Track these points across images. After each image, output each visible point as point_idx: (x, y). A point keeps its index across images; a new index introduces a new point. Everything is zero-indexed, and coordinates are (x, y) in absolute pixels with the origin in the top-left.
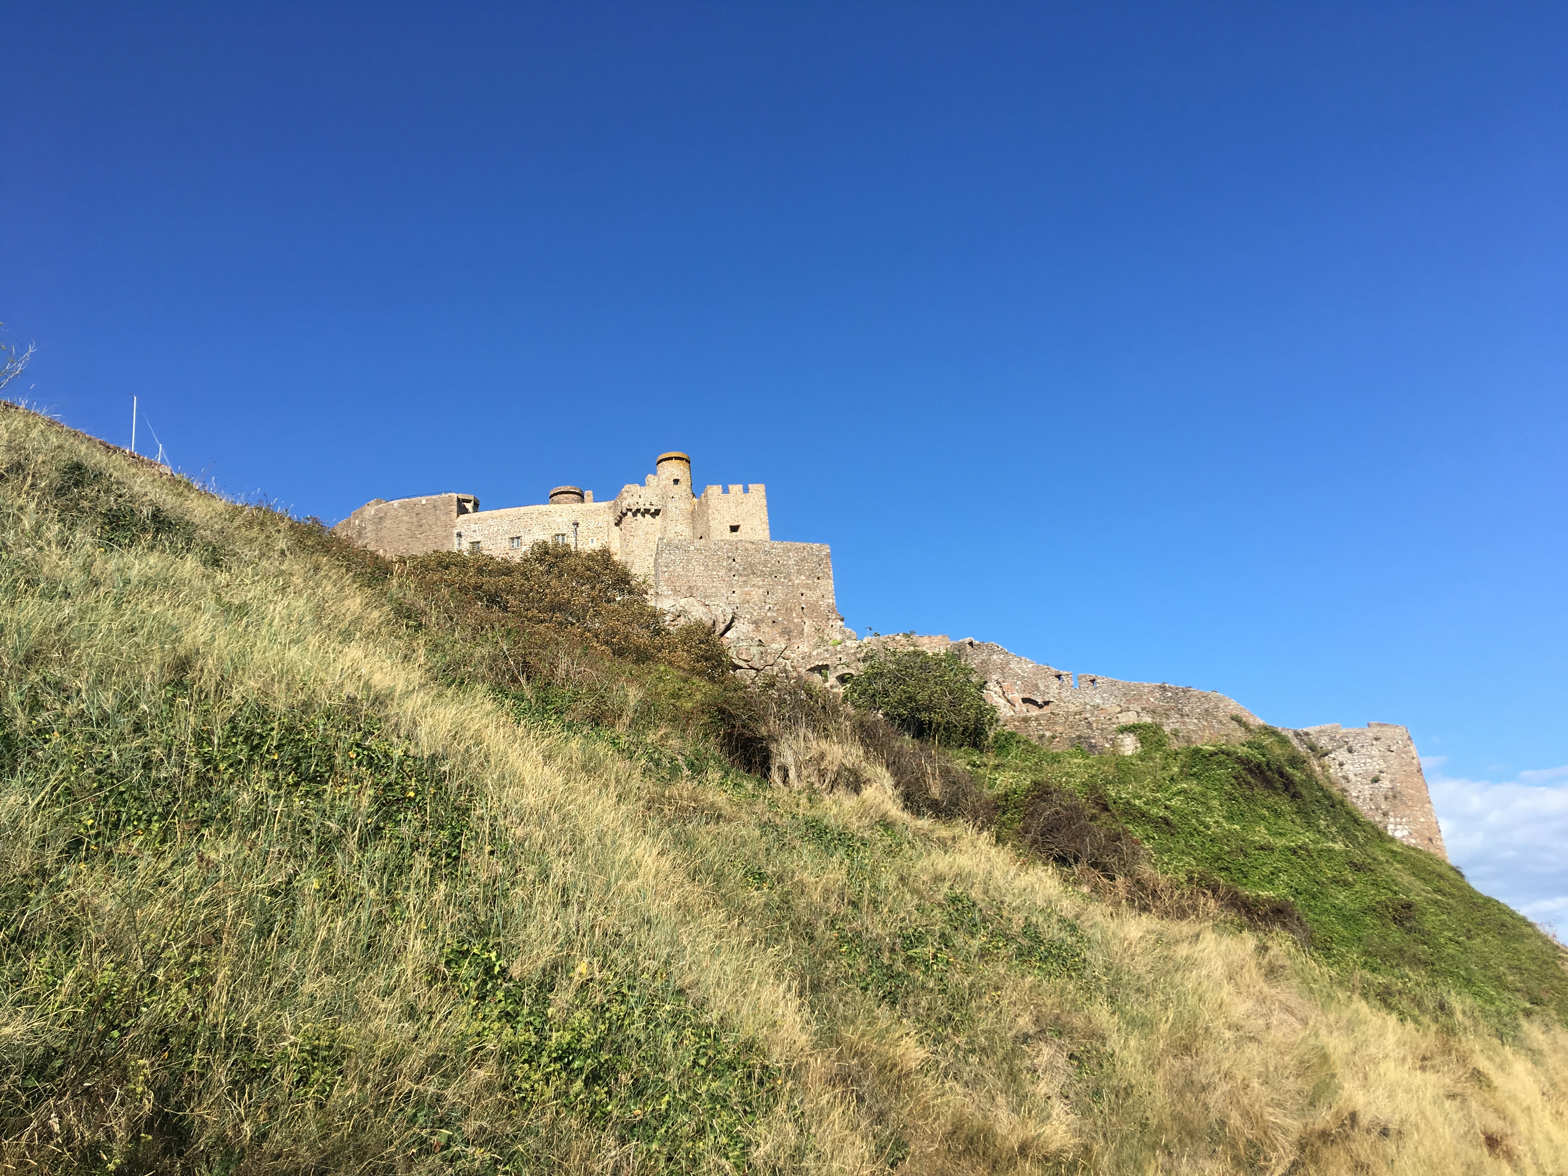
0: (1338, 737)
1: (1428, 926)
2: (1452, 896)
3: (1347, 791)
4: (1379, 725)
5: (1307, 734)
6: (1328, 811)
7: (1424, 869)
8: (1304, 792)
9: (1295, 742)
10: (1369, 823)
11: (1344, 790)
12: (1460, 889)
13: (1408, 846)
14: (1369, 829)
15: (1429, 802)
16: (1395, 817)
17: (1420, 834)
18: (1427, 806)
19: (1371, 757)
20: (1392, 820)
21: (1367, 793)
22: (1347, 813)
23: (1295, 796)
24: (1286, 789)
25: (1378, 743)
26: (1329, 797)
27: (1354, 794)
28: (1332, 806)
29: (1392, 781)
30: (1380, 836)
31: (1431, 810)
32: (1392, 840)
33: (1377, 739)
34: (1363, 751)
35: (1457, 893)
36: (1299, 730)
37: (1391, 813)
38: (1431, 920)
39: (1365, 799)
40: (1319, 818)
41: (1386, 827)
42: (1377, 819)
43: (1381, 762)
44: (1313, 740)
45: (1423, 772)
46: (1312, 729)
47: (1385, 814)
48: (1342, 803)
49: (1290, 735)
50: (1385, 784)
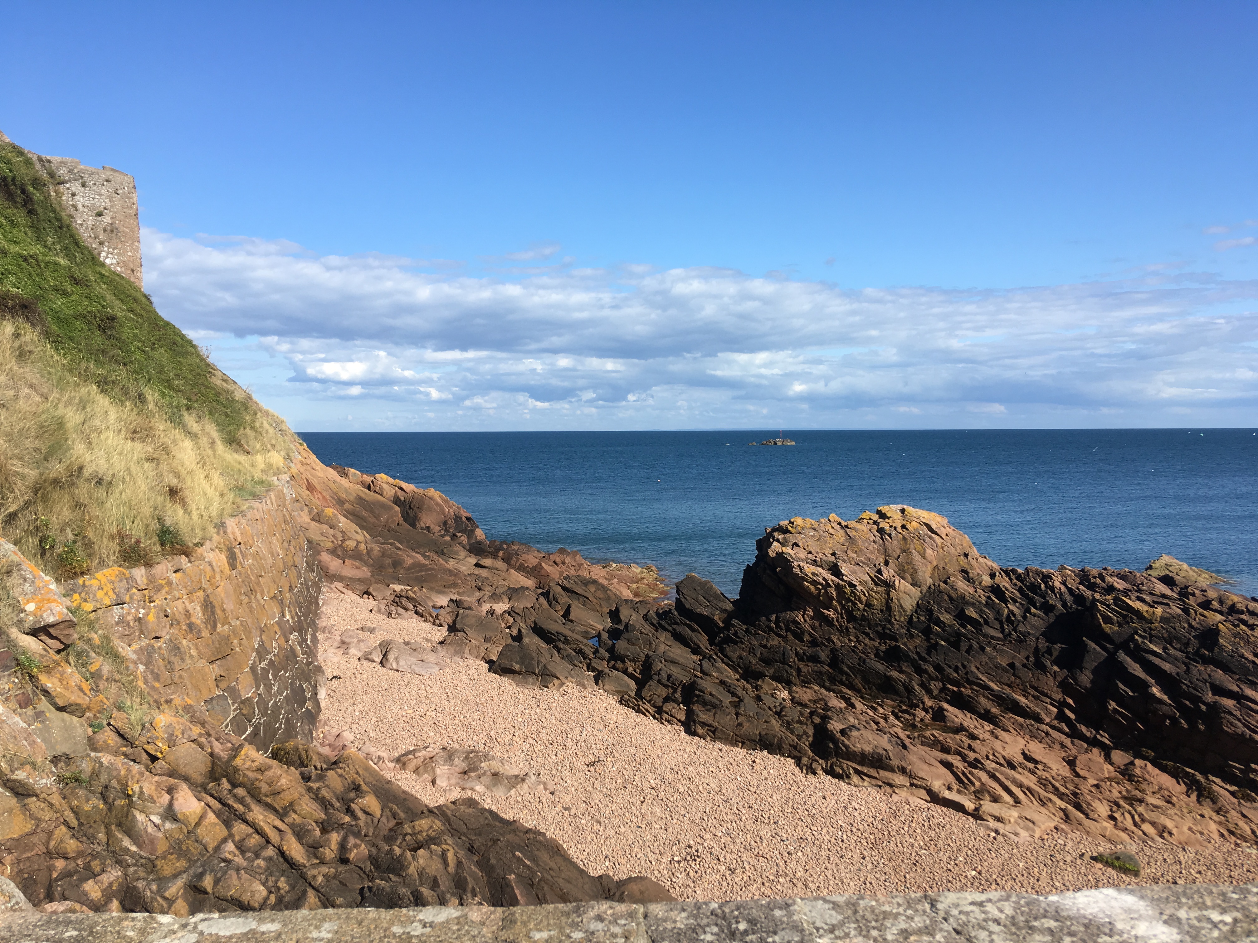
0: (76, 171)
1: (124, 336)
2: (142, 316)
3: (73, 217)
4: (112, 170)
5: (49, 162)
6: (56, 231)
7: (123, 292)
8: (40, 211)
9: (38, 166)
10: (87, 248)
11: (71, 216)
12: (148, 312)
13: (114, 272)
14: (86, 252)
15: (138, 242)
16: (109, 247)
17: (126, 265)
18: (136, 244)
19: (100, 195)
20: (106, 249)
21: (90, 223)
22: (72, 236)
23: (30, 212)
24: (25, 204)
25: (109, 184)
26: (59, 220)
27: (79, 222)
28: (60, 228)
29: (112, 218)
30: (94, 260)
31: (138, 248)
32: (103, 265)
33: (108, 181)
34: (95, 188)
35: (145, 315)
36: (43, 156)
37: (107, 244)
38: (126, 333)
39: (87, 228)
40: (48, 235)
41: (99, 254)
42: (94, 246)
43: (107, 200)
44: (54, 168)
45: (139, 216)
46: (55, 159)
47: (101, 243)
48: (68, 227)
49: (35, 158)
50: (107, 219)
